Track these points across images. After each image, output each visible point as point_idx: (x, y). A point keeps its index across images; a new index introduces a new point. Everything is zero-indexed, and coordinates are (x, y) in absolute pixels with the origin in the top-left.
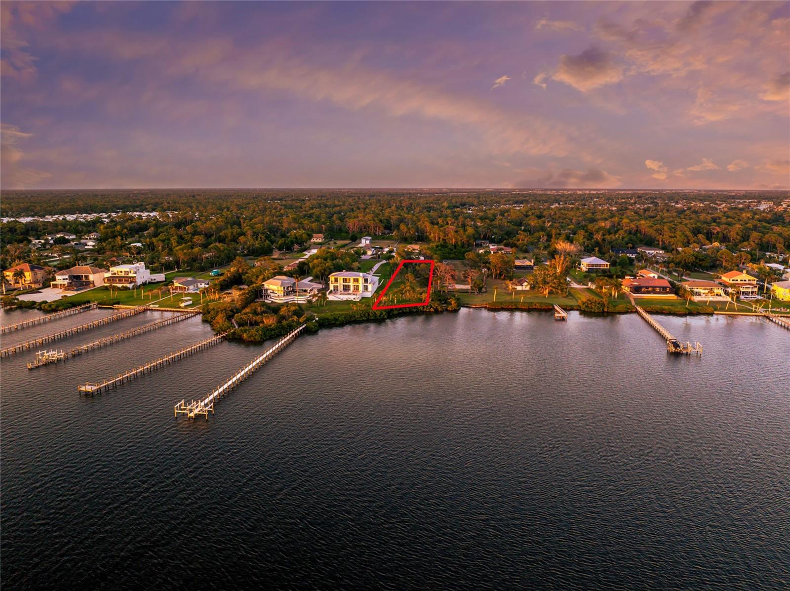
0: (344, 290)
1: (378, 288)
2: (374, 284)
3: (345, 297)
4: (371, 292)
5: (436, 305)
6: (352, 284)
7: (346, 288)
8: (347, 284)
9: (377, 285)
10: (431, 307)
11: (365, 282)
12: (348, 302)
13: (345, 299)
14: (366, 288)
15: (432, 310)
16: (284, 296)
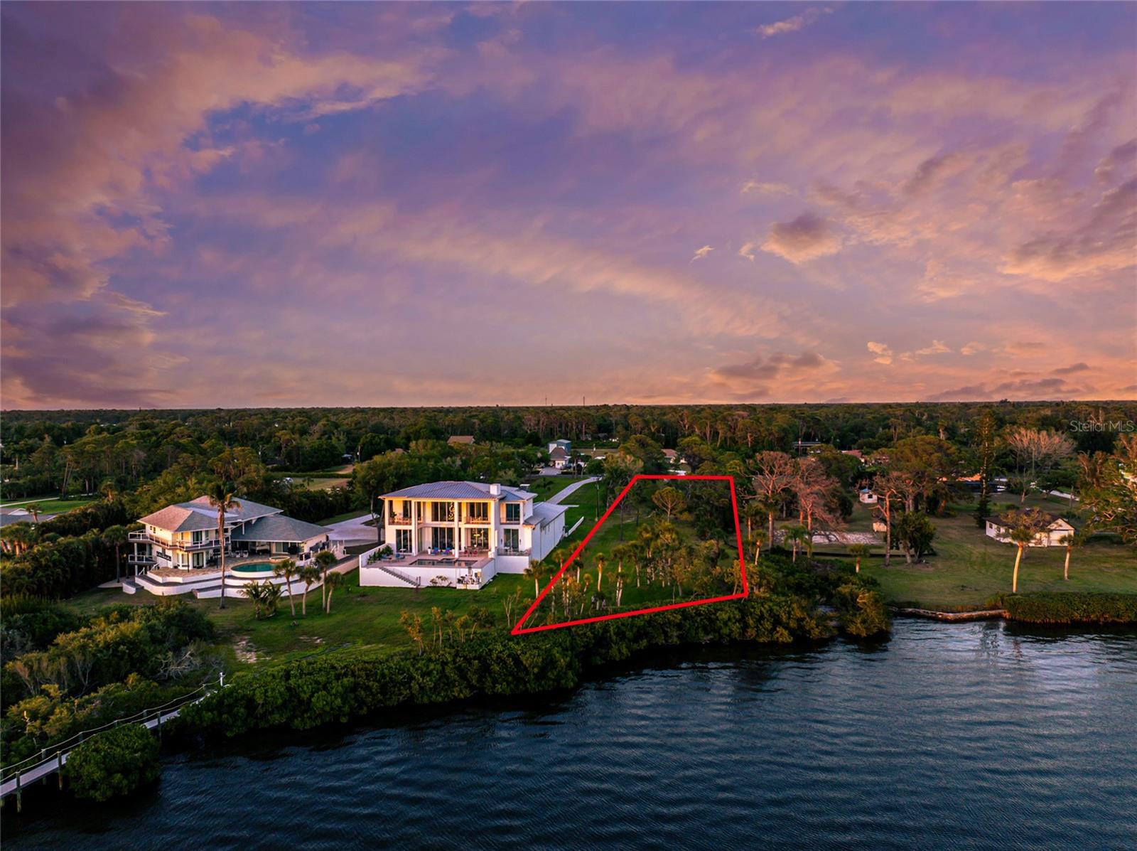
0: (435, 545)
1: (564, 542)
2: (543, 527)
3: (426, 575)
4: (528, 553)
5: (798, 613)
6: (461, 526)
7: (443, 540)
8: (445, 524)
9: (557, 531)
10: (777, 621)
11: (509, 516)
12: (437, 594)
13: (425, 583)
14: (511, 539)
15: (783, 636)
16: (198, 567)
